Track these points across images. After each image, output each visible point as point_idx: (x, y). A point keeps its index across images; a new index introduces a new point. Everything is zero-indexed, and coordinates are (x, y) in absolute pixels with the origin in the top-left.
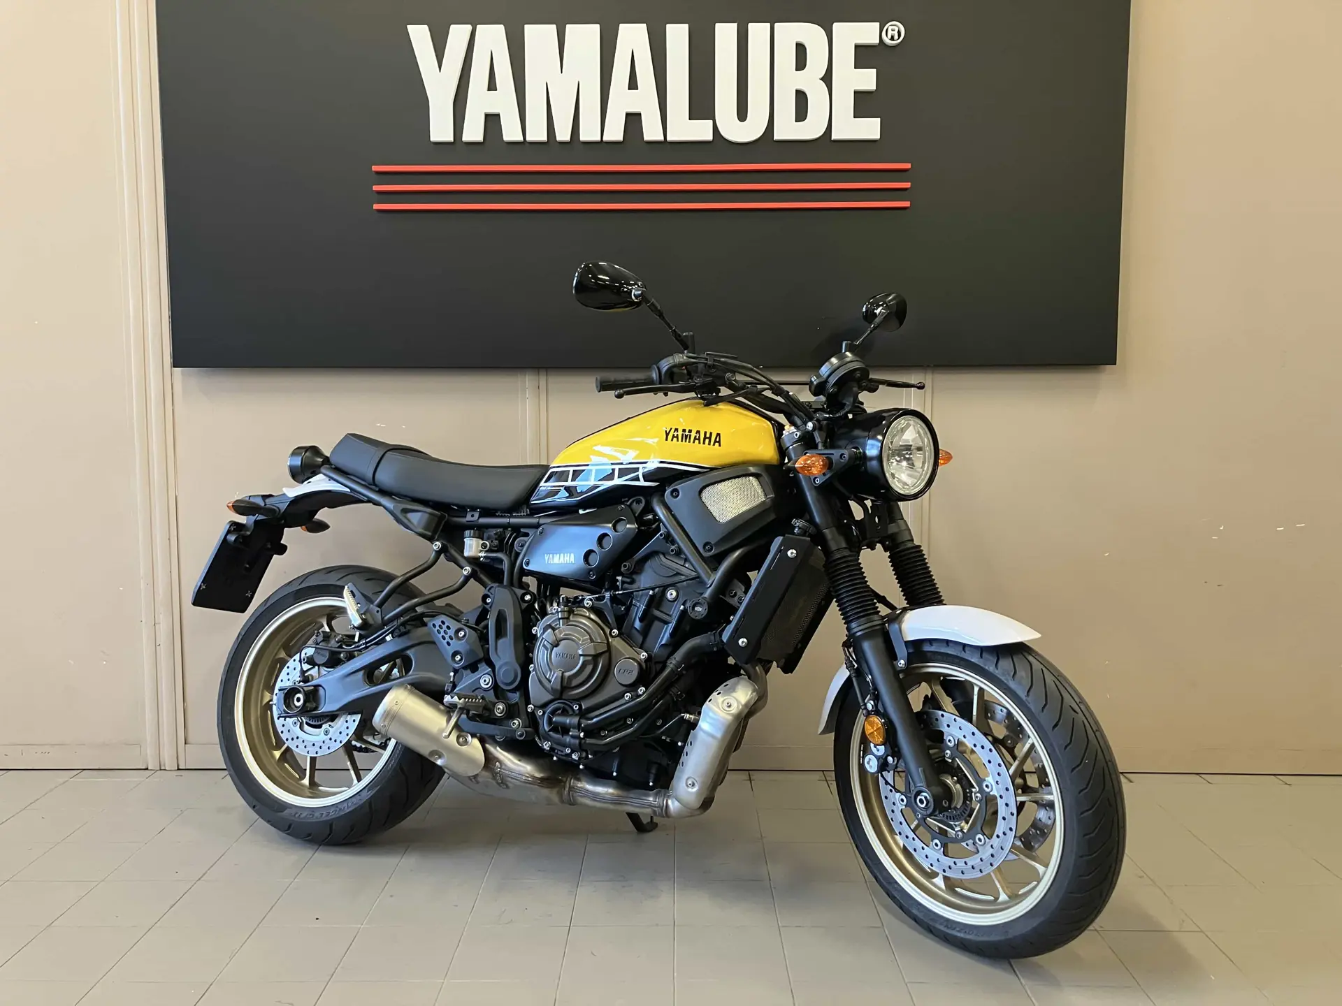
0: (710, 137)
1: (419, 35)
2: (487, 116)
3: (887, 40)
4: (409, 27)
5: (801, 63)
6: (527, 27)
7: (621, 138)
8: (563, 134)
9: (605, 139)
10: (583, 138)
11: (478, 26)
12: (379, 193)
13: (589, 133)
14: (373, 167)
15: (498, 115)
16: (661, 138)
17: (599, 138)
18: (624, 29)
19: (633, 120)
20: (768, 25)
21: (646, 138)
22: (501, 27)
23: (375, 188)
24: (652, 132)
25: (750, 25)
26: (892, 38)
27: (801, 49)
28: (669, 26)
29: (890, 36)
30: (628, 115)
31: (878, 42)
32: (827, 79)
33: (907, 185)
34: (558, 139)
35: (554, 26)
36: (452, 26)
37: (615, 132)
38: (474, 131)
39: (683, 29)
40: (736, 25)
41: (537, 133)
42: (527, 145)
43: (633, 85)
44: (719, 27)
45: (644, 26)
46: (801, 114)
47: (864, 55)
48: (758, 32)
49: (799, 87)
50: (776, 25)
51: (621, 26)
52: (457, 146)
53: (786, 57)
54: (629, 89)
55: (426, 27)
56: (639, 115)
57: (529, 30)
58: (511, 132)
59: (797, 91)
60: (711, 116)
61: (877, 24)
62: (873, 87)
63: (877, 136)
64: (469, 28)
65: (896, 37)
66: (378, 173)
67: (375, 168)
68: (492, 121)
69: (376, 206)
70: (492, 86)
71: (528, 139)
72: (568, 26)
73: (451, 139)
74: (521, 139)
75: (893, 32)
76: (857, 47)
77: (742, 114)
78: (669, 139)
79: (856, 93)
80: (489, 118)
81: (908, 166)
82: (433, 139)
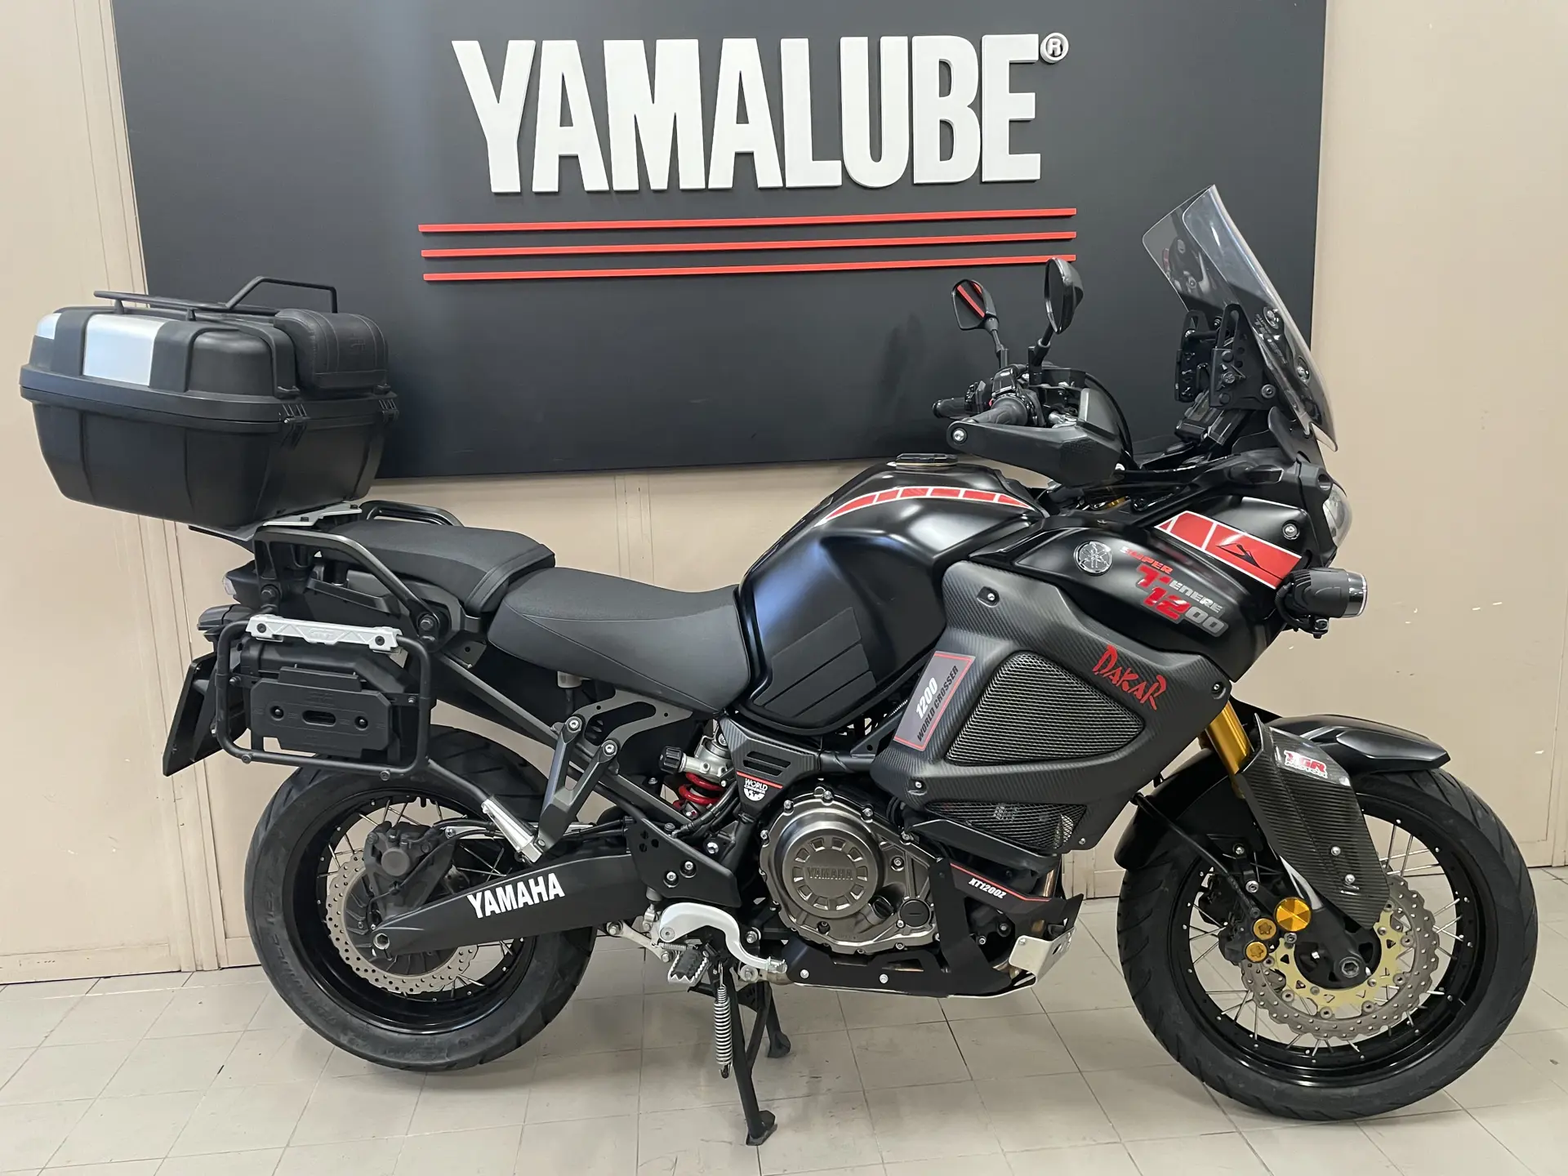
0: (839, 182)
1: (469, 54)
2: (561, 157)
3: (1047, 55)
4: (456, 44)
5: (945, 88)
6: (605, 42)
7: (730, 186)
8: (659, 181)
9: (710, 187)
10: (683, 186)
11: (544, 42)
12: (428, 258)
13: (691, 179)
14: (419, 226)
15: (576, 157)
16: (781, 185)
17: (704, 187)
18: (728, 43)
19: (744, 161)
20: (906, 38)
21: (760, 185)
22: (573, 44)
23: (425, 253)
24: (767, 176)
25: (884, 40)
26: (1053, 55)
27: (945, 66)
28: (784, 42)
29: (1051, 52)
30: (738, 155)
31: (1037, 58)
32: (977, 106)
33: (1072, 235)
34: (653, 187)
35: (640, 43)
36: (512, 44)
37: (723, 177)
38: (546, 179)
39: (804, 43)
40: (865, 40)
41: (626, 180)
42: (614, 194)
43: (742, 117)
44: (844, 41)
45: (755, 40)
46: (947, 152)
47: (1022, 75)
48: (893, 47)
49: (944, 118)
50: (915, 39)
51: (725, 40)
52: (525, 196)
53: (927, 77)
54: (737, 123)
55: (475, 45)
56: (752, 154)
57: (609, 45)
58: (593, 179)
59: (941, 122)
60: (840, 156)
61: (1036, 36)
62: (1032, 115)
63: (1038, 177)
64: (532, 43)
65: (1058, 52)
66: (424, 233)
67: (422, 228)
68: (569, 164)
69: (427, 277)
70: (566, 119)
71: (616, 188)
72: (659, 42)
73: (518, 190)
74: (607, 188)
75: (1055, 46)
76: (1010, 64)
77: (876, 153)
78: (788, 185)
79: (1011, 121)
80: (563, 161)
81: (1073, 211)
82: (494, 190)
